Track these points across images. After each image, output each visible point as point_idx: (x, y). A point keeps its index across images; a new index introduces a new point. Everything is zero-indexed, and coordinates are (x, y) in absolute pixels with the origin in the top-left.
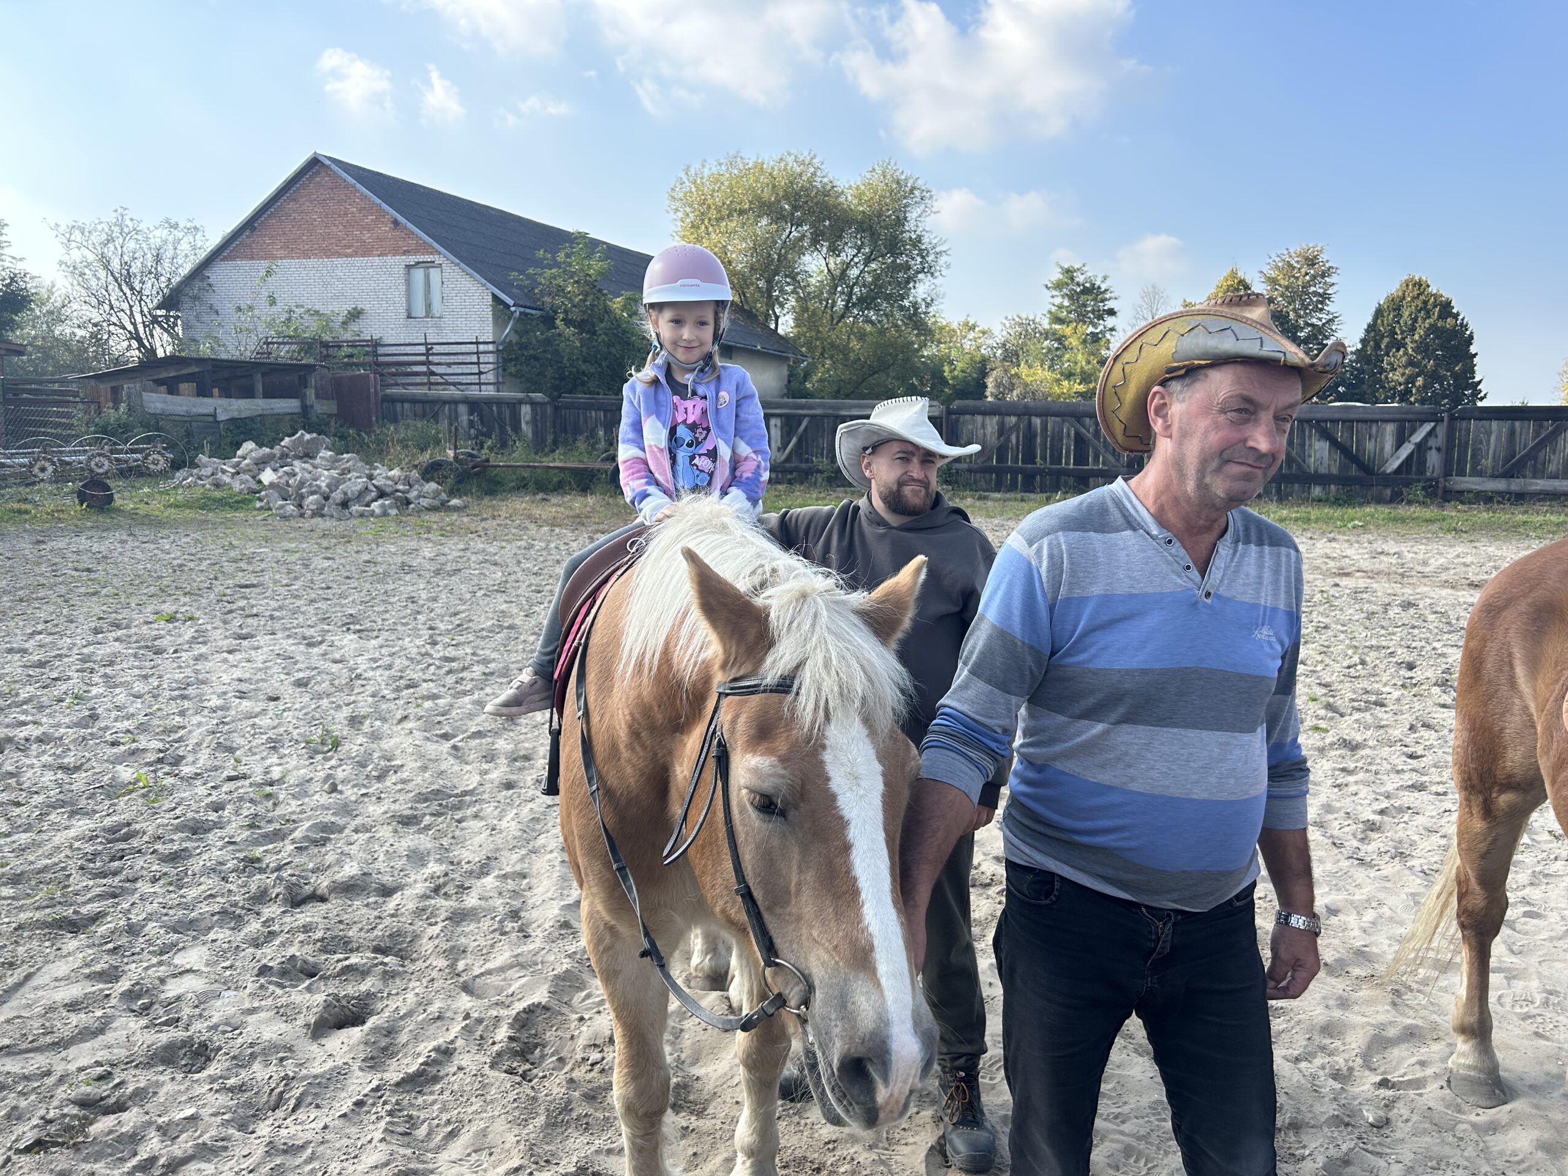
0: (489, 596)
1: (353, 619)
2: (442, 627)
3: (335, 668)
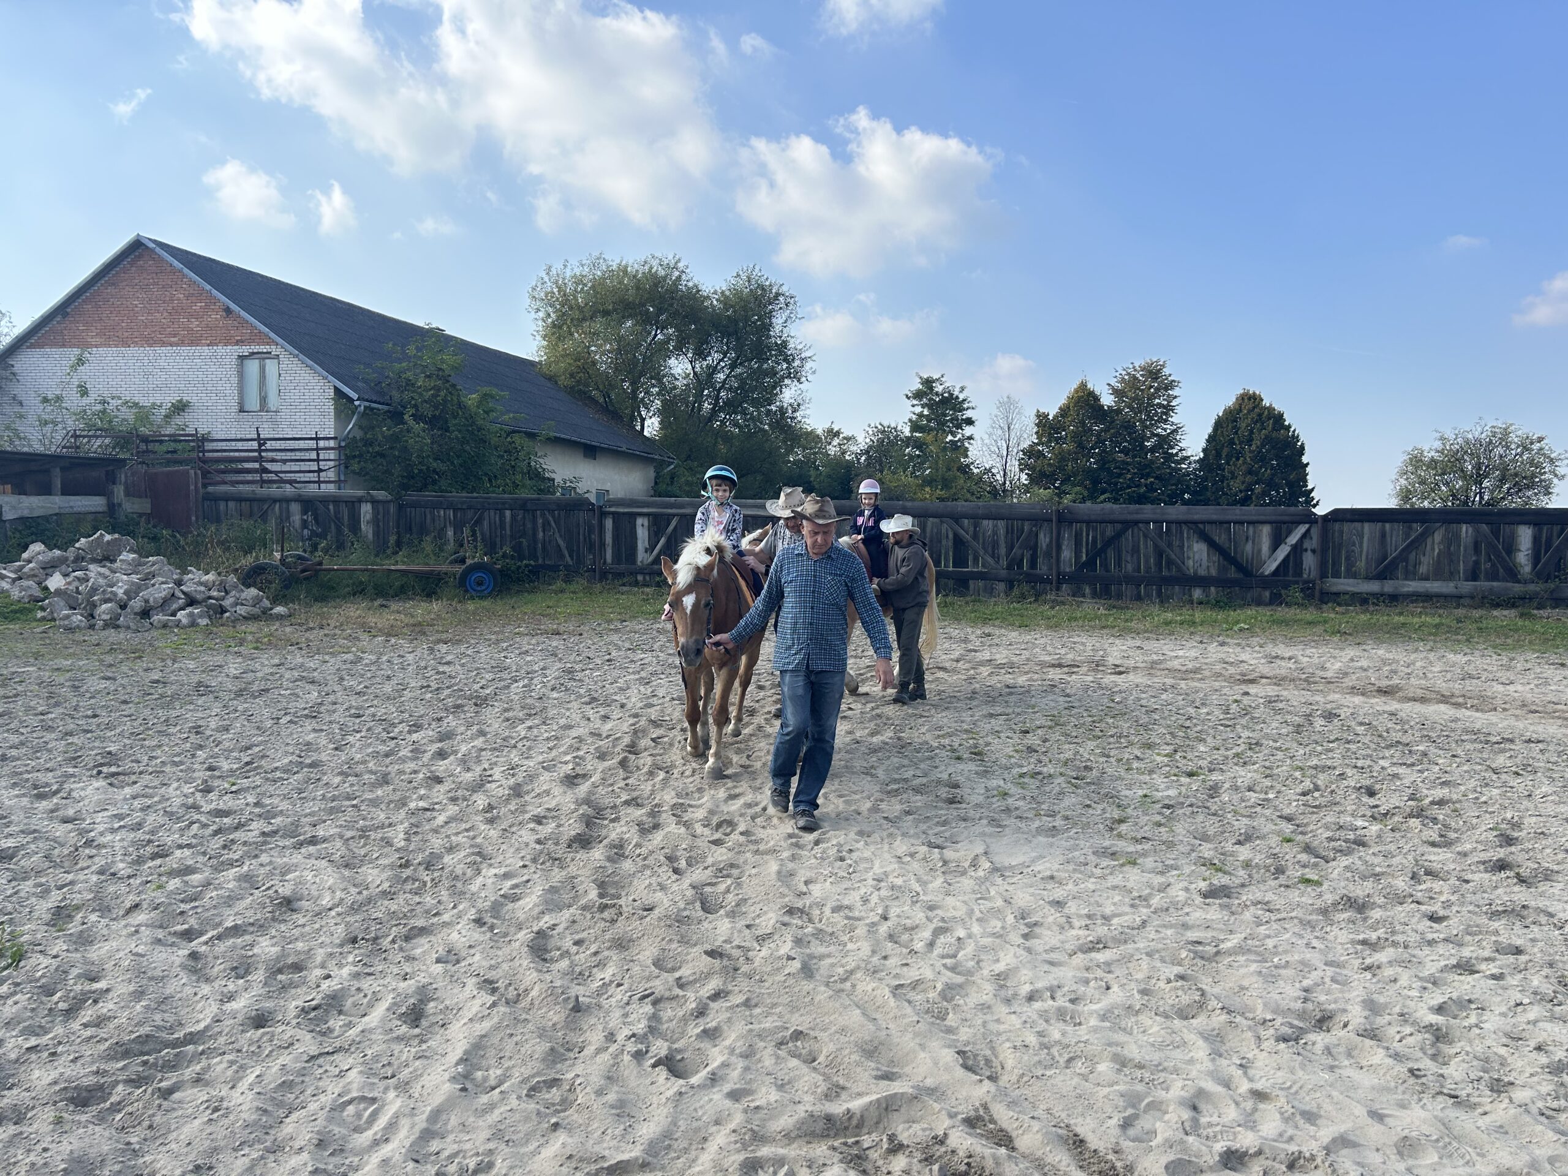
0: (295, 723)
1: (111, 758)
2: (225, 766)
3: (60, 830)
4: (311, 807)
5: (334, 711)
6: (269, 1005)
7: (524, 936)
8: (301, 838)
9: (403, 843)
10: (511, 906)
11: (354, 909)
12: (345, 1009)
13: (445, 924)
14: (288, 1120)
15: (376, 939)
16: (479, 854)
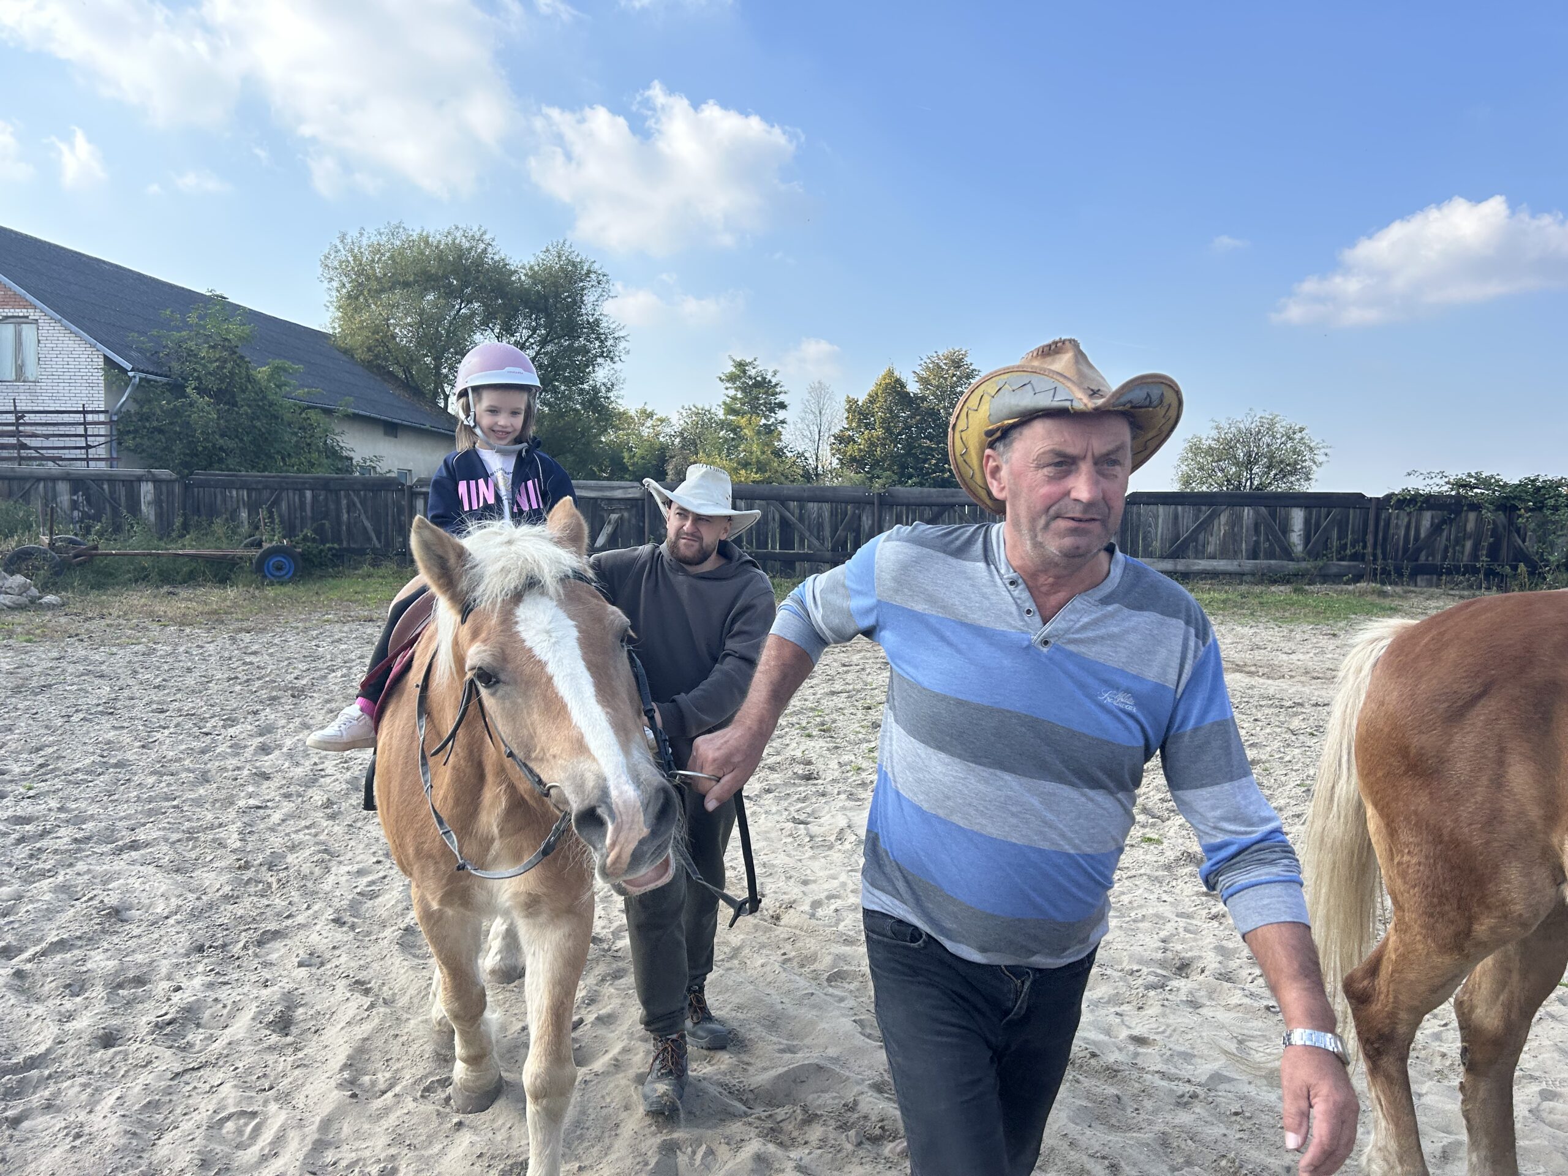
4: (123, 810)
5: (133, 707)
6: (115, 1022)
7: (390, 933)
8: (120, 843)
9: (238, 844)
10: (370, 904)
11: (195, 915)
12: (202, 1022)
13: (301, 926)
14: (160, 1142)
15: (224, 946)
16: (326, 851)
